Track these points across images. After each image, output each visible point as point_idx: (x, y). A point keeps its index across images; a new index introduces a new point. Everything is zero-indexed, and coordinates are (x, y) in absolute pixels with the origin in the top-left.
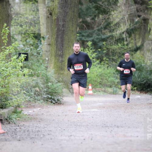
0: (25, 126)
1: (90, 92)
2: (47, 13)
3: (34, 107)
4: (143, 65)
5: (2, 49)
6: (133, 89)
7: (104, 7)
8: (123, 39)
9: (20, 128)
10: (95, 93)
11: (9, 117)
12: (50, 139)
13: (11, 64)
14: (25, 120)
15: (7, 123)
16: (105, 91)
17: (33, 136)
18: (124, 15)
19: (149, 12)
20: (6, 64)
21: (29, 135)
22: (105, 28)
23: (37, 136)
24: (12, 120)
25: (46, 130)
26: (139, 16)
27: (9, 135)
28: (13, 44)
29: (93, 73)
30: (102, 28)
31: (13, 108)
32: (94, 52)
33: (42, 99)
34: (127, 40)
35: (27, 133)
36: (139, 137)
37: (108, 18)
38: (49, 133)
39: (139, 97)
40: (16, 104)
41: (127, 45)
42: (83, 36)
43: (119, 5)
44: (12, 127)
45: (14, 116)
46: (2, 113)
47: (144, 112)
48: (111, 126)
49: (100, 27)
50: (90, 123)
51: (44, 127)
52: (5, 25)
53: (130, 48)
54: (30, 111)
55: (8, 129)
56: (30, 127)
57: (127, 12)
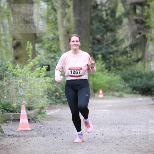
0: (48, 124)
1: (101, 96)
2: (64, 32)
3: (55, 108)
4: (143, 73)
5: (28, 62)
6: (136, 93)
7: (111, 27)
8: (127, 52)
9: (44, 126)
10: (105, 97)
11: (35, 117)
12: (69, 134)
13: (36, 74)
14: (48, 119)
15: (34, 122)
16: (113, 95)
17: (55, 133)
18: (128, 33)
19: (148, 30)
20: (32, 74)
21: (51, 132)
22: (112, 43)
23: (58, 133)
24: (38, 120)
25: (65, 128)
26: (140, 33)
27: (36, 132)
28: (36, 57)
29: (103, 80)
30: (109, 44)
31: (38, 109)
32: (103, 63)
33: (61, 102)
34: (130, 53)
35: (50, 130)
36: (142, 132)
37: (115, 36)
38: (68, 130)
39: (141, 99)
40: (40, 107)
41: (130, 57)
42: (94, 50)
43: (123, 24)
44: (38, 125)
45: (39, 116)
46: (29, 114)
47: (145, 112)
48: (118, 124)
49: (108, 43)
50: (101, 122)
51: (63, 125)
52: (28, 42)
53: (133, 59)
54: (52, 112)
55: (35, 127)
56: (52, 125)
57: (130, 30)
